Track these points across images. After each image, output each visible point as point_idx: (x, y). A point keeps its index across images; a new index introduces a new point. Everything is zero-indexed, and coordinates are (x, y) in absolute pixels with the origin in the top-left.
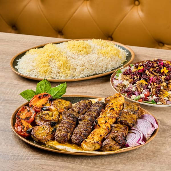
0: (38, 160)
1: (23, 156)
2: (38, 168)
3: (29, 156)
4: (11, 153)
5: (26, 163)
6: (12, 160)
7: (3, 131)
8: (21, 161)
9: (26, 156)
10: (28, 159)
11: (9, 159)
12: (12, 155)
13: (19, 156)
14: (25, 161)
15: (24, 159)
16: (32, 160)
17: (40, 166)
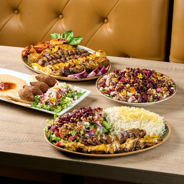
0: (36, 142)
1: (23, 140)
2: (36, 148)
3: (28, 140)
4: (13, 137)
5: (26, 144)
6: (14, 142)
7: (5, 121)
8: (22, 143)
9: (26, 140)
10: (27, 142)
11: (13, 142)
12: (14, 139)
13: (20, 140)
14: (25, 143)
15: (25, 142)
16: (32, 142)
17: (38, 146)
